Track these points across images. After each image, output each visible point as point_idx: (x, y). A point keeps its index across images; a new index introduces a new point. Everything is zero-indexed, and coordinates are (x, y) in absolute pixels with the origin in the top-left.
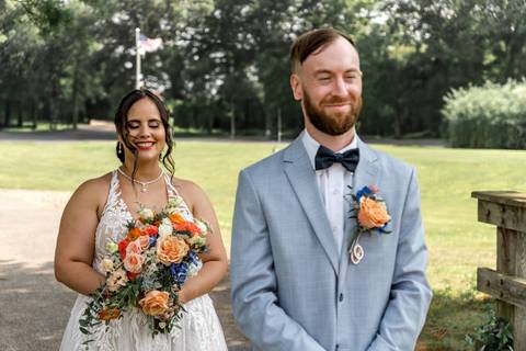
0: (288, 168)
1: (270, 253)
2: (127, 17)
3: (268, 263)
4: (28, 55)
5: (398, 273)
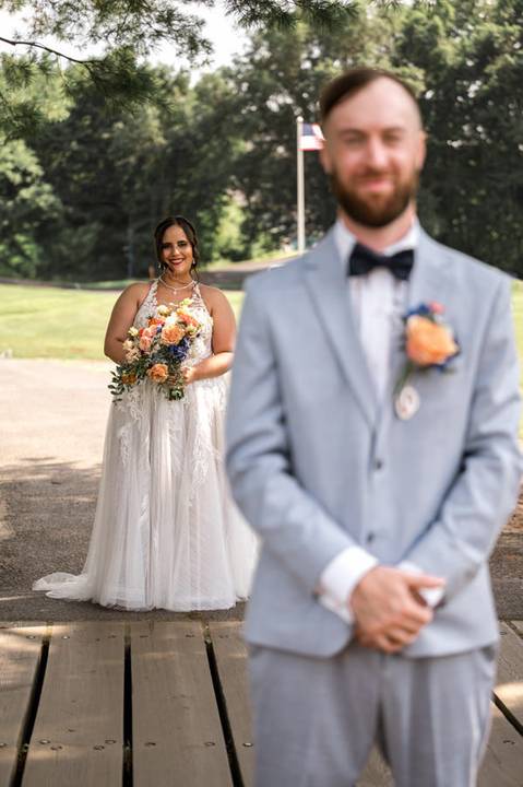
0: (312, 277)
1: (279, 398)
2: (289, 100)
3: (275, 413)
4: (141, 160)
5: (473, 433)
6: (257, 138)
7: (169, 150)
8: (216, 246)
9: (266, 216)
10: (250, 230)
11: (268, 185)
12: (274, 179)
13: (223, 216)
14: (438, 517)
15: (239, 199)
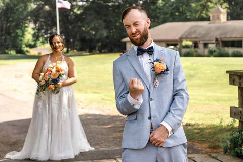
6: (38, 3)
7: (4, 8)
8: (23, 43)
9: (43, 31)
10: (36, 37)
11: (43, 20)
12: (45, 18)
13: (26, 31)
14: (169, 111)
15: (32, 25)
